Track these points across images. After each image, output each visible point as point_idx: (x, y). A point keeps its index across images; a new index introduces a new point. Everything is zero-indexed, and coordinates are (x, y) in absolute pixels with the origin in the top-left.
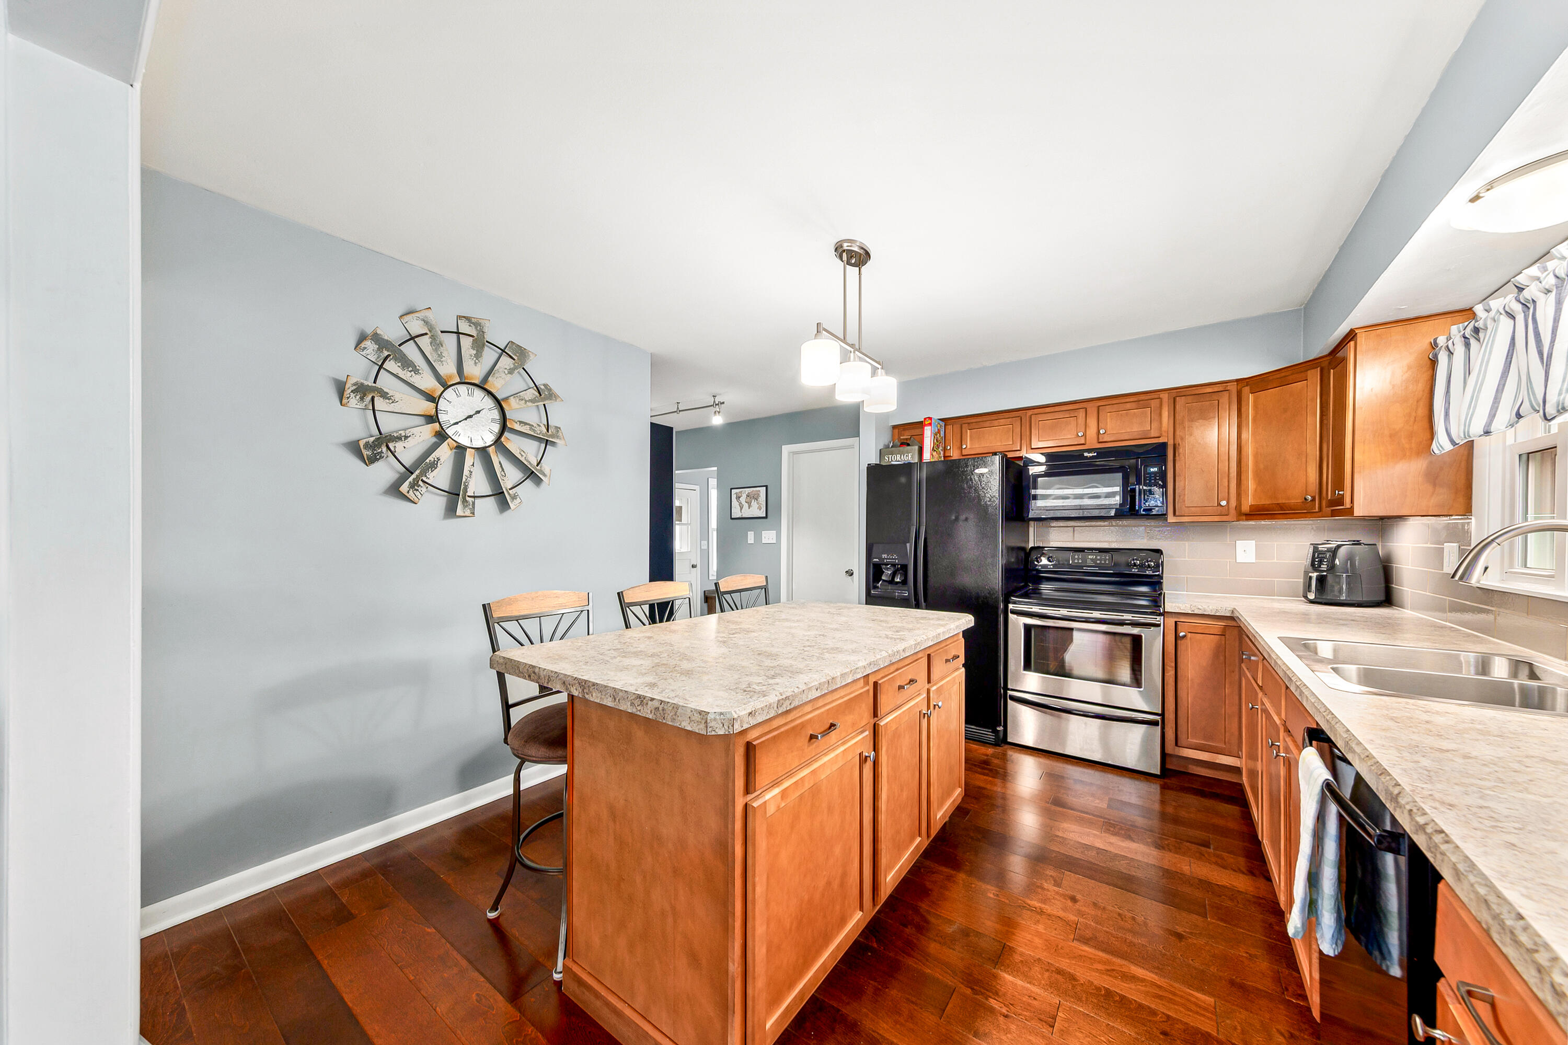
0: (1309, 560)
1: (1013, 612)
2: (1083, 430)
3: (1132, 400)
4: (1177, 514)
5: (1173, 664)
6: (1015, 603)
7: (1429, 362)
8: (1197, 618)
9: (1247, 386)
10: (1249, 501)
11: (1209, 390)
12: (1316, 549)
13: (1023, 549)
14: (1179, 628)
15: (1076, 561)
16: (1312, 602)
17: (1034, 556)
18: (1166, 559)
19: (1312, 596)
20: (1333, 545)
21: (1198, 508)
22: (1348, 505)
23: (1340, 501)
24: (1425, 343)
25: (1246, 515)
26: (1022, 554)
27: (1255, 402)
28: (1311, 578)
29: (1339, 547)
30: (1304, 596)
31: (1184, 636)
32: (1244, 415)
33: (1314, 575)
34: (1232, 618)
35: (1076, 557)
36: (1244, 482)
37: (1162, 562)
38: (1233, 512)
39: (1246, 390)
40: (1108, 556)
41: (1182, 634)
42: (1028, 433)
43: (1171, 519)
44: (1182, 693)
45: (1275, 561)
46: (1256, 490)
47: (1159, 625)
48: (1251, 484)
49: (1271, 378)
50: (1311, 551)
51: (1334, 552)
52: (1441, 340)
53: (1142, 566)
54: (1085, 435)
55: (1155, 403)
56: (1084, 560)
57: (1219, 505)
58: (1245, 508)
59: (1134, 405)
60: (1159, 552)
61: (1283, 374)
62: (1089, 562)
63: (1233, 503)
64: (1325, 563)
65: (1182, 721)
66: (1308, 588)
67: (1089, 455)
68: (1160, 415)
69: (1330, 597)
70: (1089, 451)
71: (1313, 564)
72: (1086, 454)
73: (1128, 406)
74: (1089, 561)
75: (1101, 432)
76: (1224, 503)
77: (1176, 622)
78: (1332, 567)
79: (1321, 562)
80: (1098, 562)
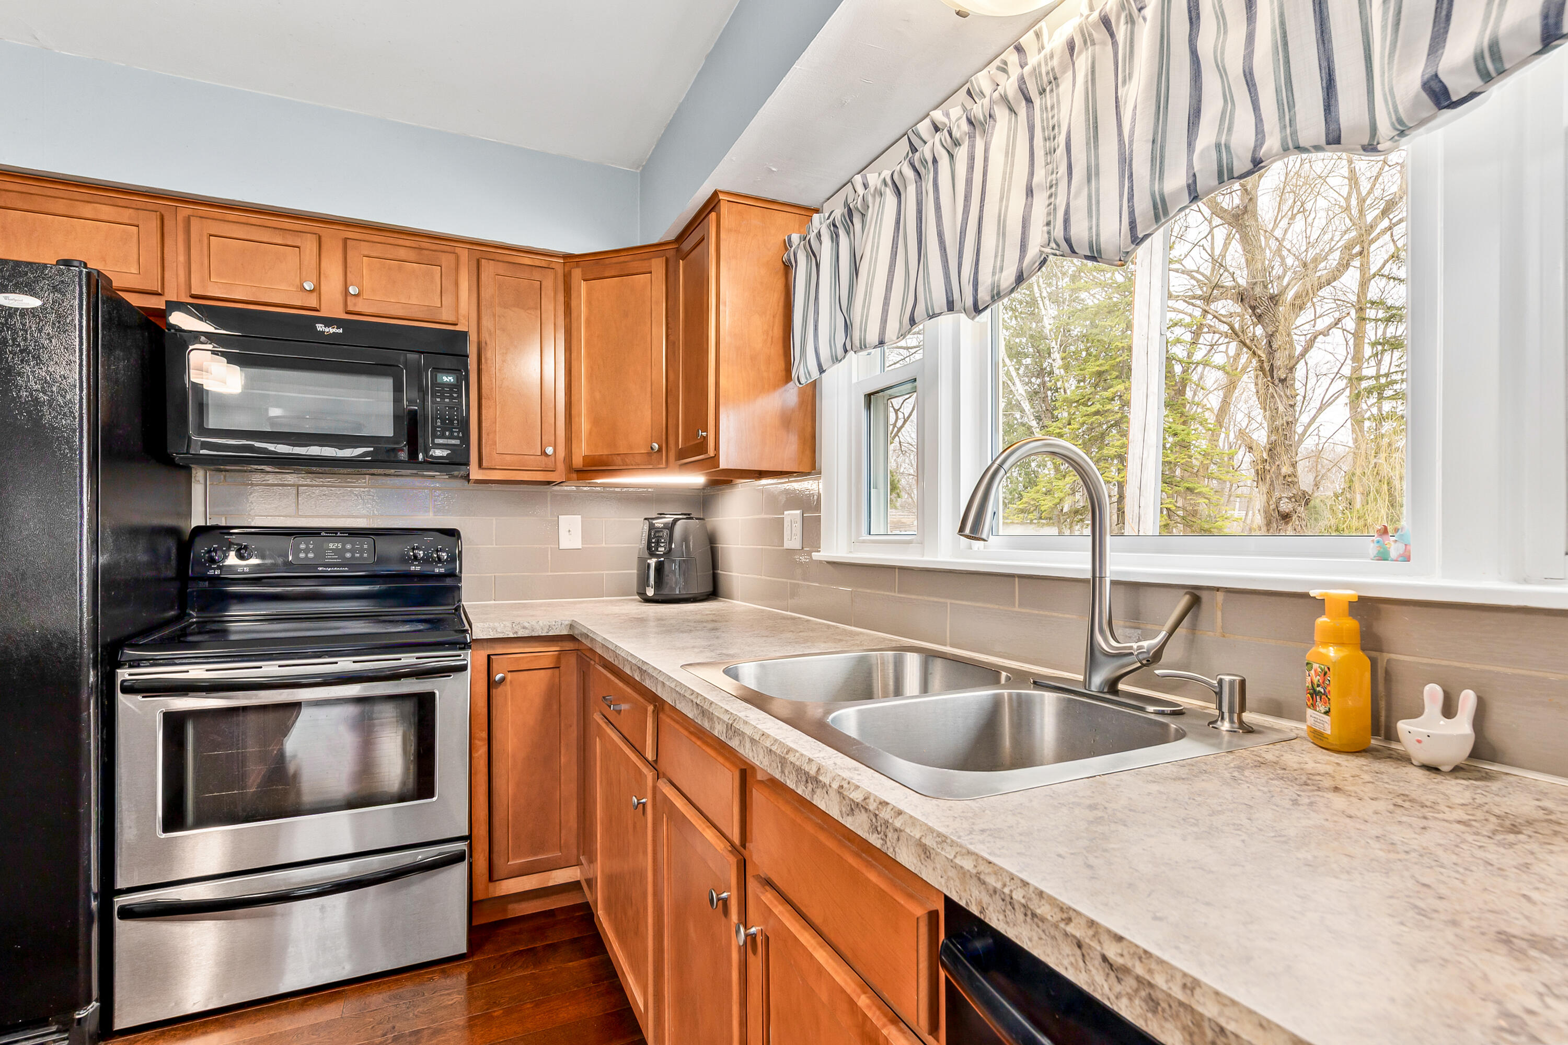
0: (645, 542)
1: (129, 689)
2: (315, 279)
3: (408, 243)
4: (485, 464)
5: (484, 735)
6: (135, 663)
7: (782, 266)
8: (520, 644)
9: (577, 266)
10: (582, 450)
11: (526, 260)
12: (651, 527)
13: (173, 532)
14: (495, 666)
15: (302, 555)
16: (648, 600)
17: (201, 548)
18: (467, 546)
19: (650, 592)
20: (669, 519)
21: (515, 456)
22: (711, 453)
23: (701, 447)
24: (776, 240)
25: (578, 471)
26: (169, 545)
27: (589, 294)
28: (649, 565)
29: (675, 521)
30: (639, 594)
31: (503, 680)
32: (574, 315)
33: (653, 562)
34: (571, 638)
35: (303, 546)
36: (575, 420)
37: (460, 552)
38: (561, 466)
39: (577, 273)
40: (366, 543)
41: (498, 677)
42: (182, 258)
43: (475, 473)
44: (498, 783)
45: (604, 545)
46: (590, 433)
47: (463, 668)
48: (584, 424)
49: (607, 261)
50: (646, 528)
51: (671, 527)
52: (795, 238)
53: (427, 560)
54: (317, 290)
55: (447, 260)
56: (320, 552)
57: (544, 453)
58: (578, 462)
59: (412, 255)
60: (453, 533)
61: (622, 259)
62: (331, 558)
63: (561, 453)
64: (662, 545)
65: (498, 834)
66: (643, 582)
67: (327, 330)
68: (457, 284)
69: (666, 591)
70: (328, 322)
71: (649, 547)
72: (320, 327)
73: (402, 253)
74: (329, 554)
75: (353, 290)
76: (550, 450)
77: (489, 656)
78: (669, 551)
79: (658, 543)
80: (348, 555)
